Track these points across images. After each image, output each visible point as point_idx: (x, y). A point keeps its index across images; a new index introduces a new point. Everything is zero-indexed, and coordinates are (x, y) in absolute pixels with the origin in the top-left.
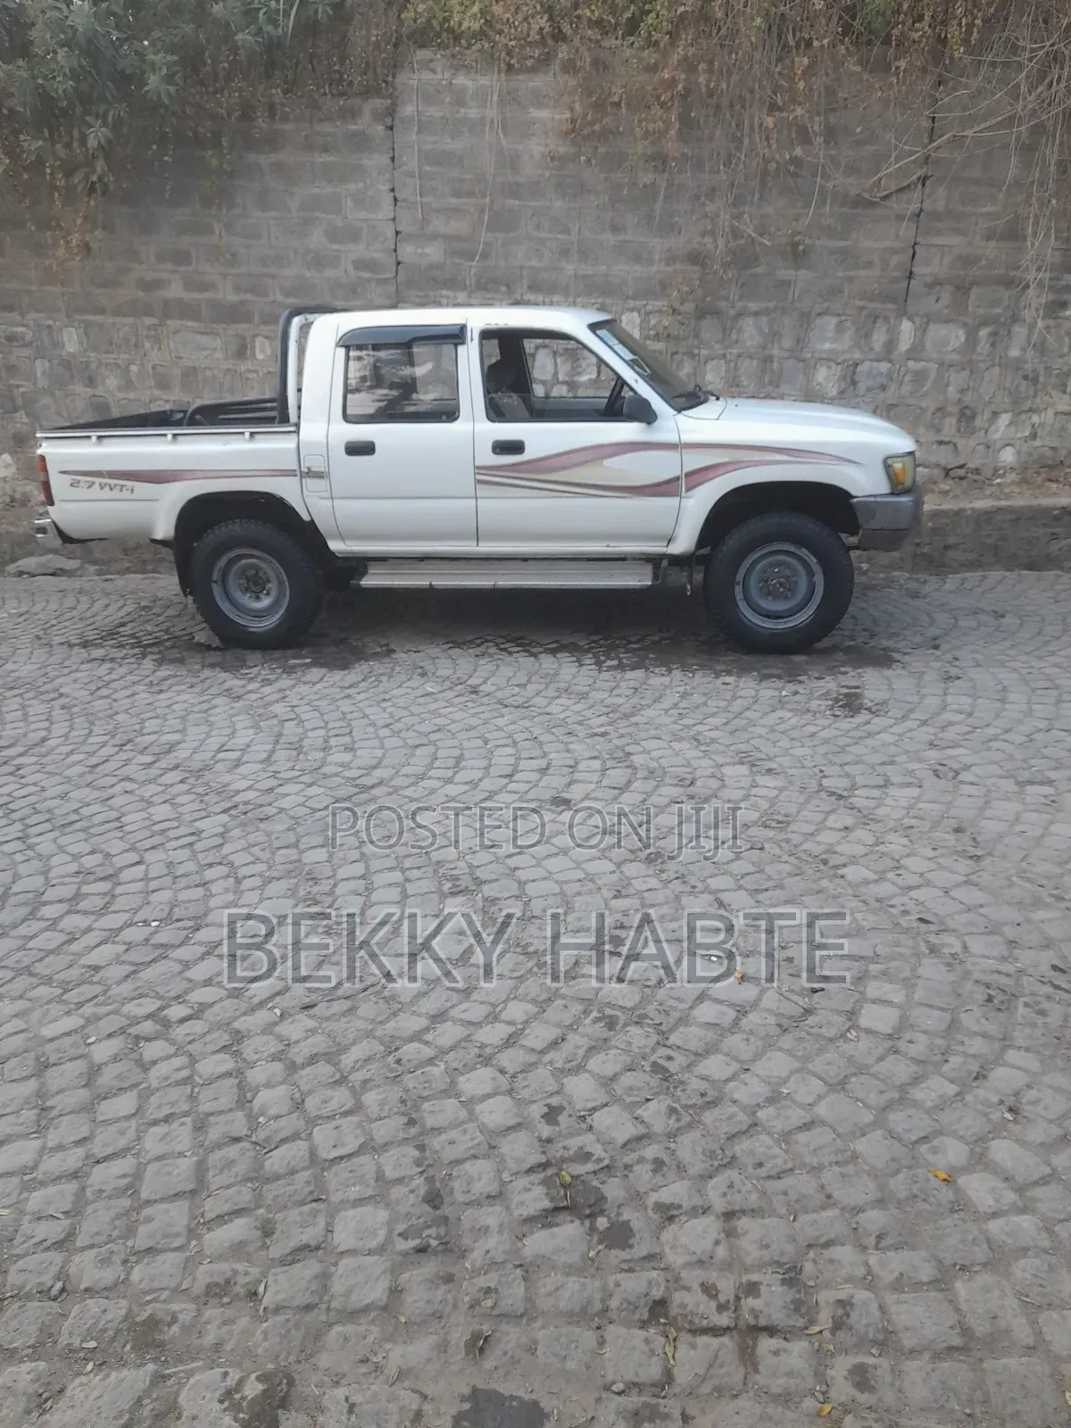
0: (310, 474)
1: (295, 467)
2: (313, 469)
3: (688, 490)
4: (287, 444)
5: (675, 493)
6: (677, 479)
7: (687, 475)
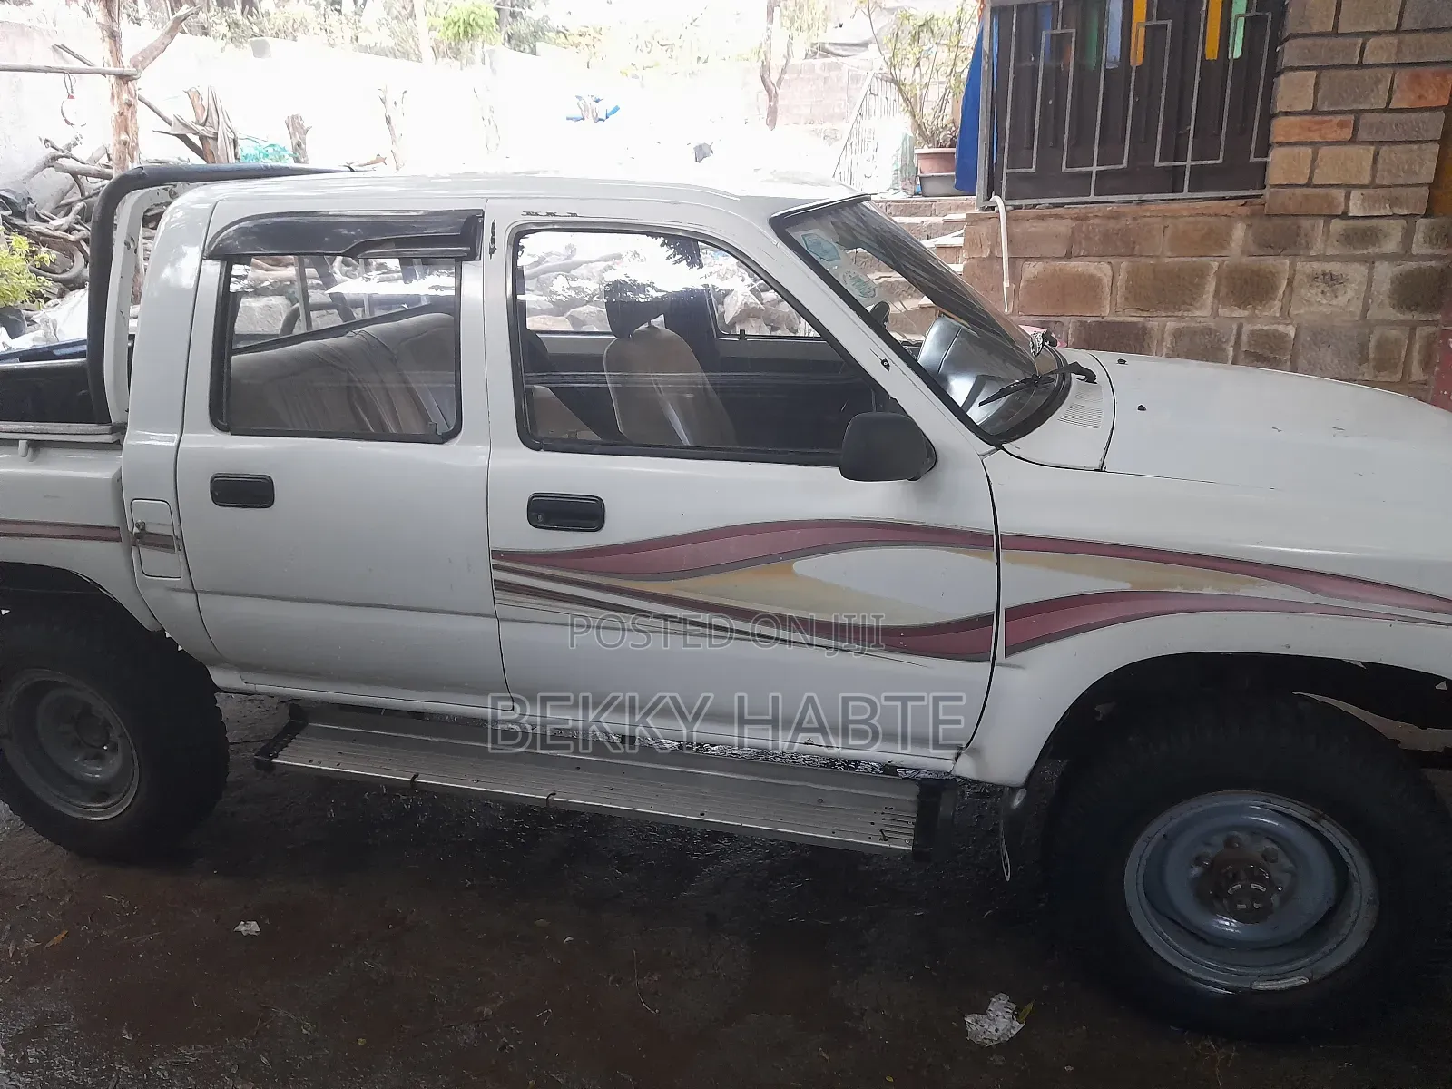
0: (145, 538)
1: (111, 521)
2: (149, 529)
3: (1010, 651)
4: (94, 470)
5: (981, 653)
6: (985, 620)
7: (1012, 614)
